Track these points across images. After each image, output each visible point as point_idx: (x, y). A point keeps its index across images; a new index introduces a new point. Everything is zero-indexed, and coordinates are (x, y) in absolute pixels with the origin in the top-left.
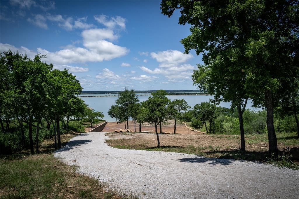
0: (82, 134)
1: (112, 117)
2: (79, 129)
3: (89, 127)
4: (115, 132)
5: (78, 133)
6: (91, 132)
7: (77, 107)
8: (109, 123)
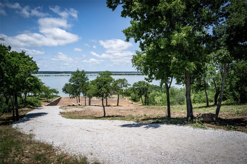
0: (39, 108)
1: (66, 93)
2: (36, 103)
3: (45, 102)
4: (68, 105)
5: (35, 107)
6: (47, 106)
7: (33, 84)
8: (63, 98)
